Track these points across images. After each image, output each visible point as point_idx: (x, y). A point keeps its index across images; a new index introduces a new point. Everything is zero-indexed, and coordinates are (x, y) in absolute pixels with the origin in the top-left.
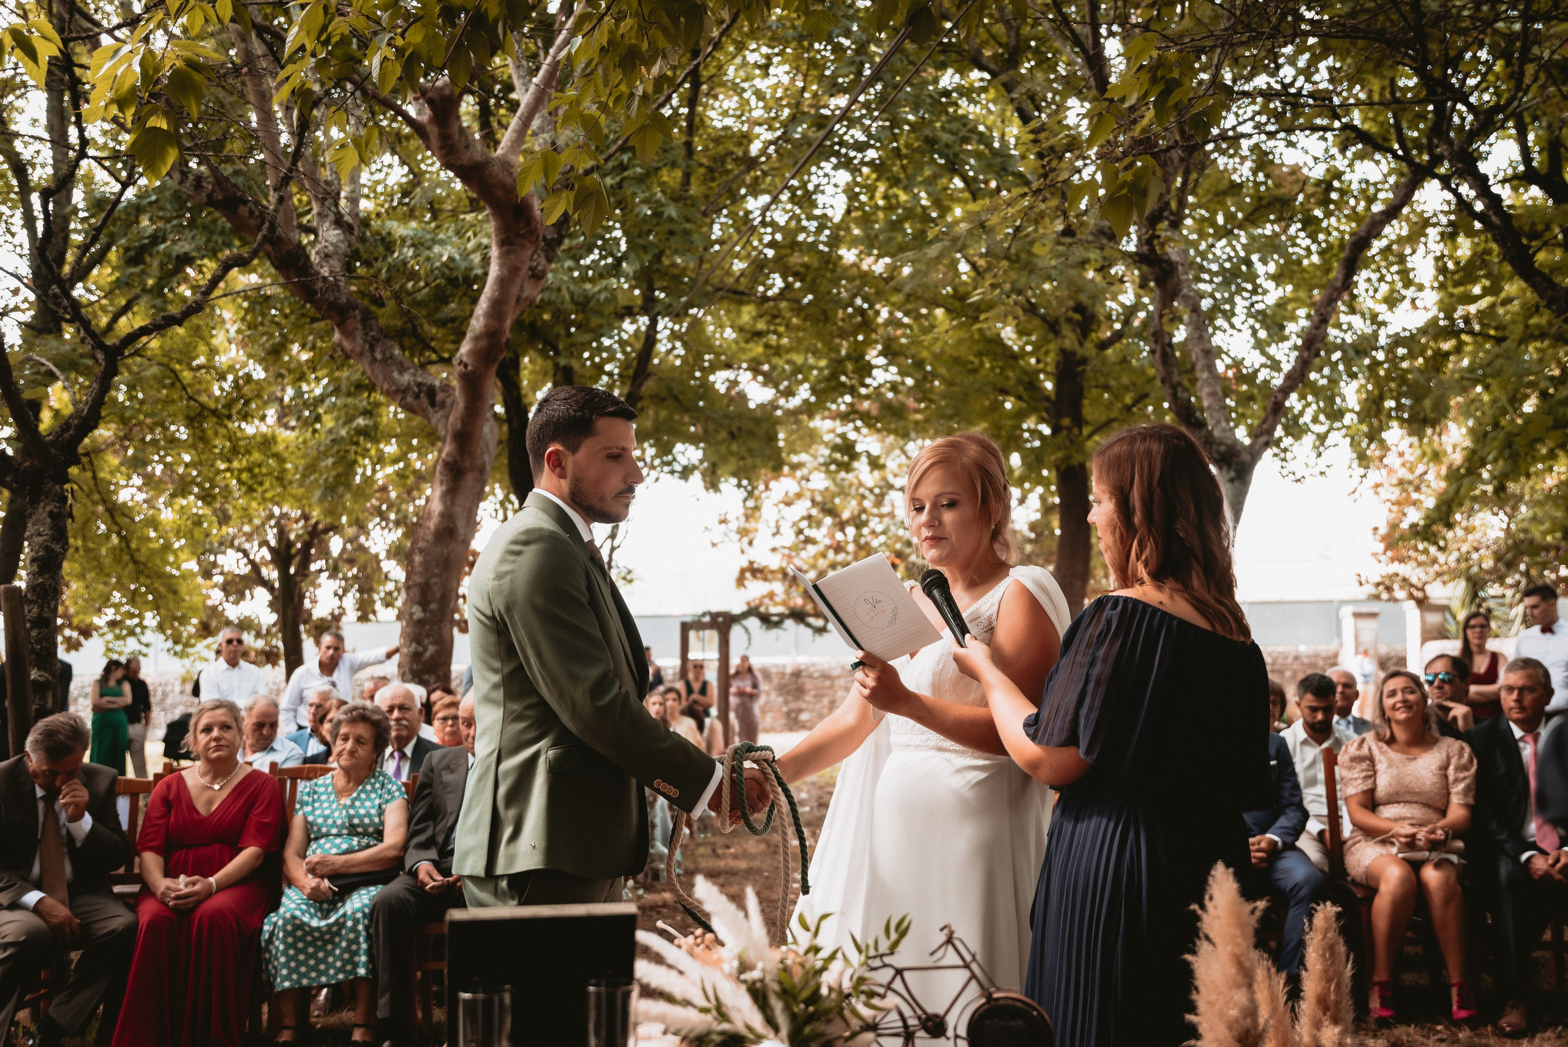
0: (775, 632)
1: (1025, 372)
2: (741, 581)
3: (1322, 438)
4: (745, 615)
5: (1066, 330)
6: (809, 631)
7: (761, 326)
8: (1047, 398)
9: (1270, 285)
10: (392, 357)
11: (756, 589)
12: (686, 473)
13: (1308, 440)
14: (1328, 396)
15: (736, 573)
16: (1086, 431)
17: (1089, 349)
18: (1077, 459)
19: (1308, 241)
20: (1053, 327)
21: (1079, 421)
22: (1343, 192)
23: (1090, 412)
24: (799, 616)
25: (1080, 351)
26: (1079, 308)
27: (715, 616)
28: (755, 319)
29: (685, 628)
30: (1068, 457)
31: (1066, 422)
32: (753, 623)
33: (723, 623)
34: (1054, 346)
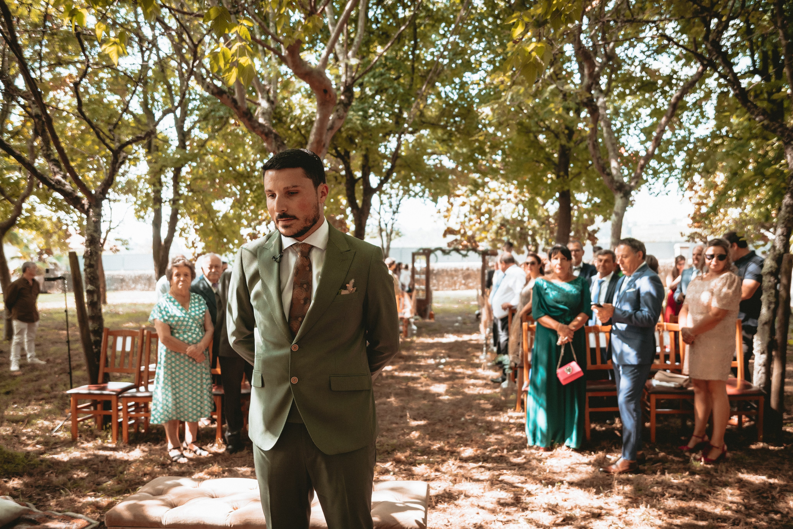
0: (447, 257)
1: (547, 153)
2: (445, 235)
3: (667, 179)
4: (437, 249)
5: (562, 136)
6: (460, 256)
7: (445, 137)
8: (554, 163)
9: (647, 118)
11: (451, 238)
12: (416, 194)
13: (661, 180)
14: (670, 162)
15: (443, 232)
16: (570, 177)
17: (572, 144)
18: (566, 188)
20: (557, 136)
21: (567, 173)
22: (678, 79)
24: (457, 250)
25: (567, 144)
26: (567, 128)
27: (424, 250)
28: (443, 135)
29: (414, 255)
30: (563, 187)
31: (562, 173)
32: (439, 253)
33: (427, 253)
34: (558, 143)
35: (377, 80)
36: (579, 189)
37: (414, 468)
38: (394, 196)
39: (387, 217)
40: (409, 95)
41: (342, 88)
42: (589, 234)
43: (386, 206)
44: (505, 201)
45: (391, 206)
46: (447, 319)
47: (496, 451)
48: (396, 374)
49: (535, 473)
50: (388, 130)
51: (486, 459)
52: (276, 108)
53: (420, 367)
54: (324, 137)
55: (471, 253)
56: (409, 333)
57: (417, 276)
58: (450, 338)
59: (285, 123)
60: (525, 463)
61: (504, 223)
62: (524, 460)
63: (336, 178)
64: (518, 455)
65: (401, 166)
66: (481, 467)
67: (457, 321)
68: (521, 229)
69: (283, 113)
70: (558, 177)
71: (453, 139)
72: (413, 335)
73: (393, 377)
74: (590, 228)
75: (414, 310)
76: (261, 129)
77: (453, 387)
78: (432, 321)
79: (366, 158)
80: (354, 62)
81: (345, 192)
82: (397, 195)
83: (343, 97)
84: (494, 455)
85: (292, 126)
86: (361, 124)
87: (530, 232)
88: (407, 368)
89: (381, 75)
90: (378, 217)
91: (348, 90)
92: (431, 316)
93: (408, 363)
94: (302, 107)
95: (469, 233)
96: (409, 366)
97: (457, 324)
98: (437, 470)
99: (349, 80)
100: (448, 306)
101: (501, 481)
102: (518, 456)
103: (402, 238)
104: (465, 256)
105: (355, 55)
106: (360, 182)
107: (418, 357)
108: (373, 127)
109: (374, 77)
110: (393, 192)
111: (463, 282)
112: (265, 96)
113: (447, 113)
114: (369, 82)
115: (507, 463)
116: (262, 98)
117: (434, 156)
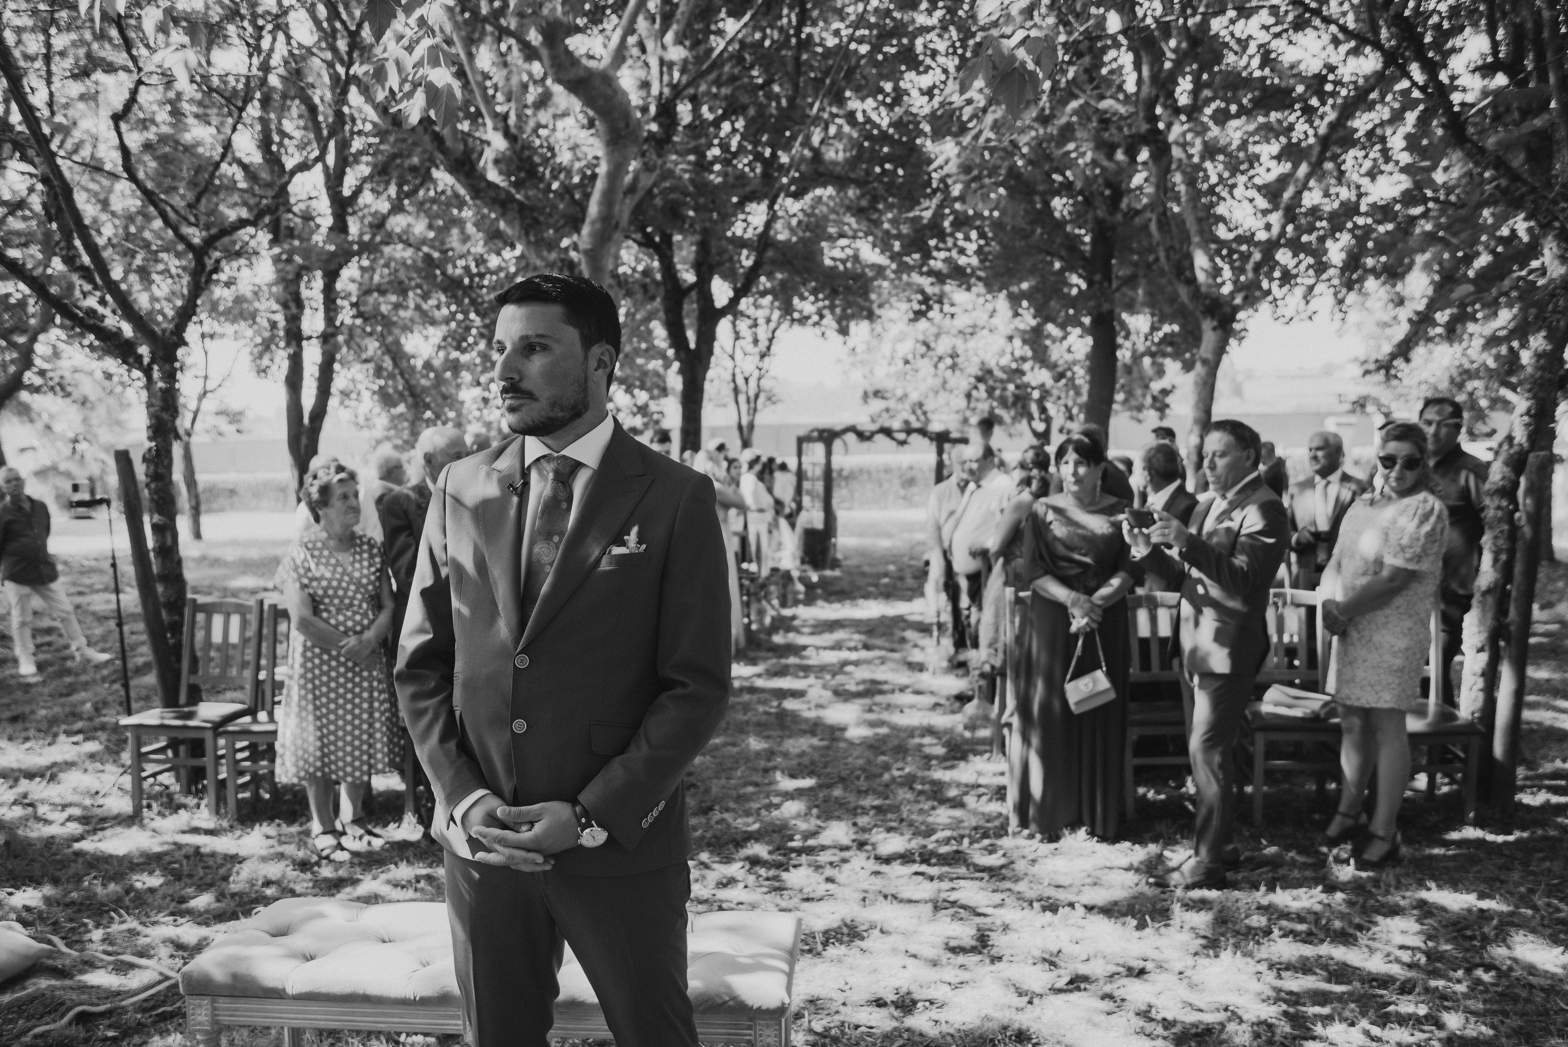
0: (866, 445)
1: (1069, 236)
2: (865, 400)
3: (1311, 288)
4: (847, 430)
5: (1099, 202)
6: (894, 444)
7: (864, 203)
8: (1084, 255)
9: (1273, 164)
10: (542, 240)
11: (876, 405)
12: (803, 320)
13: (1299, 291)
14: (1318, 253)
15: (861, 394)
16: (1115, 285)
17: (1118, 218)
18: (1106, 307)
19: (1306, 126)
21: (1108, 276)
22: (1337, 83)
23: (1120, 270)
24: (887, 432)
25: (1109, 218)
26: (1109, 184)
27: (821, 432)
28: (859, 198)
29: (801, 441)
30: (1099, 306)
31: (1098, 277)
32: (851, 437)
33: (828, 437)
34: (1090, 216)
35: (725, 91)
36: (1131, 308)
37: (785, 875)
38: (761, 321)
39: (748, 365)
40: (789, 119)
41: (653, 109)
42: (1154, 398)
43: (746, 343)
44: (985, 332)
45: (756, 341)
46: (867, 569)
47: (947, 841)
48: (760, 683)
49: (1021, 887)
50: (748, 189)
51: (926, 857)
52: (523, 148)
53: (806, 670)
54: (617, 208)
55: (915, 438)
56: (790, 597)
57: (806, 485)
58: (871, 609)
59: (541, 179)
60: (1002, 867)
61: (985, 376)
62: (1003, 861)
63: (645, 287)
64: (991, 850)
65: (773, 262)
66: (916, 873)
67: (886, 575)
68: (1017, 387)
69: (537, 159)
70: (1090, 283)
71: (881, 206)
72: (796, 602)
73: (752, 690)
74: (1156, 386)
75: (799, 553)
76: (492, 193)
77: (870, 711)
78: (837, 573)
79: (703, 247)
80: (677, 53)
81: (661, 314)
82: (768, 320)
83: (654, 127)
84: (944, 850)
85: (555, 186)
86: (691, 180)
87: (1036, 394)
88: (782, 672)
89: (733, 79)
90: (729, 364)
91: (666, 112)
92: (835, 564)
93: (783, 661)
94: (574, 148)
95: (914, 397)
96: (787, 667)
97: (886, 580)
98: (829, 880)
99: (667, 91)
100: (867, 542)
101: (954, 903)
102: (991, 852)
103: (779, 406)
104: (902, 443)
105: (679, 41)
106: (694, 294)
107: (805, 648)
108: (717, 186)
109: (718, 83)
110: (761, 314)
111: (902, 492)
112: (500, 125)
113: (867, 155)
114: (708, 93)
115: (968, 866)
116: (495, 129)
117: (843, 242)
